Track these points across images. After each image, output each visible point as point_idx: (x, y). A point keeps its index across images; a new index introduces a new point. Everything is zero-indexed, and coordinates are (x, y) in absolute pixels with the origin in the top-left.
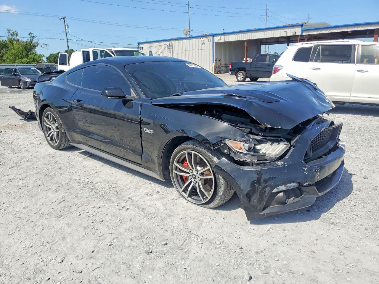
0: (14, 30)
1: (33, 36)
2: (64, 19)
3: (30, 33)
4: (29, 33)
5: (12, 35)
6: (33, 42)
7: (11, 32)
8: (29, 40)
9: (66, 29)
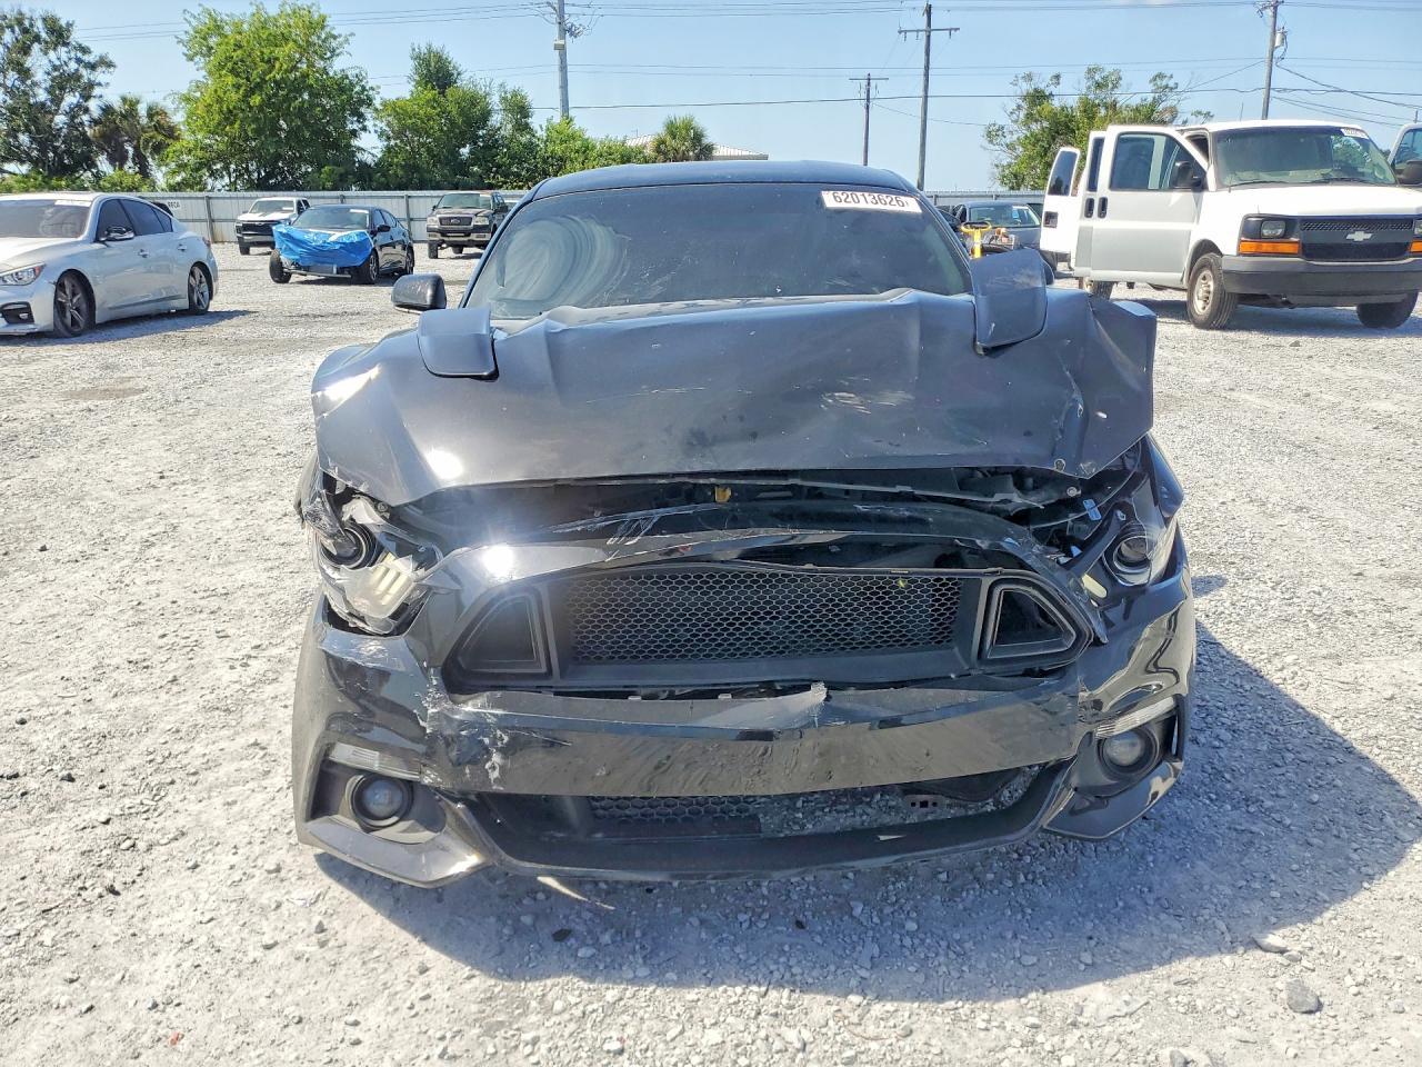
0: (1109, 69)
1: (1167, 87)
2: (1276, 8)
3: (1160, 76)
4: (1156, 73)
5: (1099, 86)
6: (1161, 108)
7: (1097, 77)
8: (1150, 99)
9: (1273, 48)
